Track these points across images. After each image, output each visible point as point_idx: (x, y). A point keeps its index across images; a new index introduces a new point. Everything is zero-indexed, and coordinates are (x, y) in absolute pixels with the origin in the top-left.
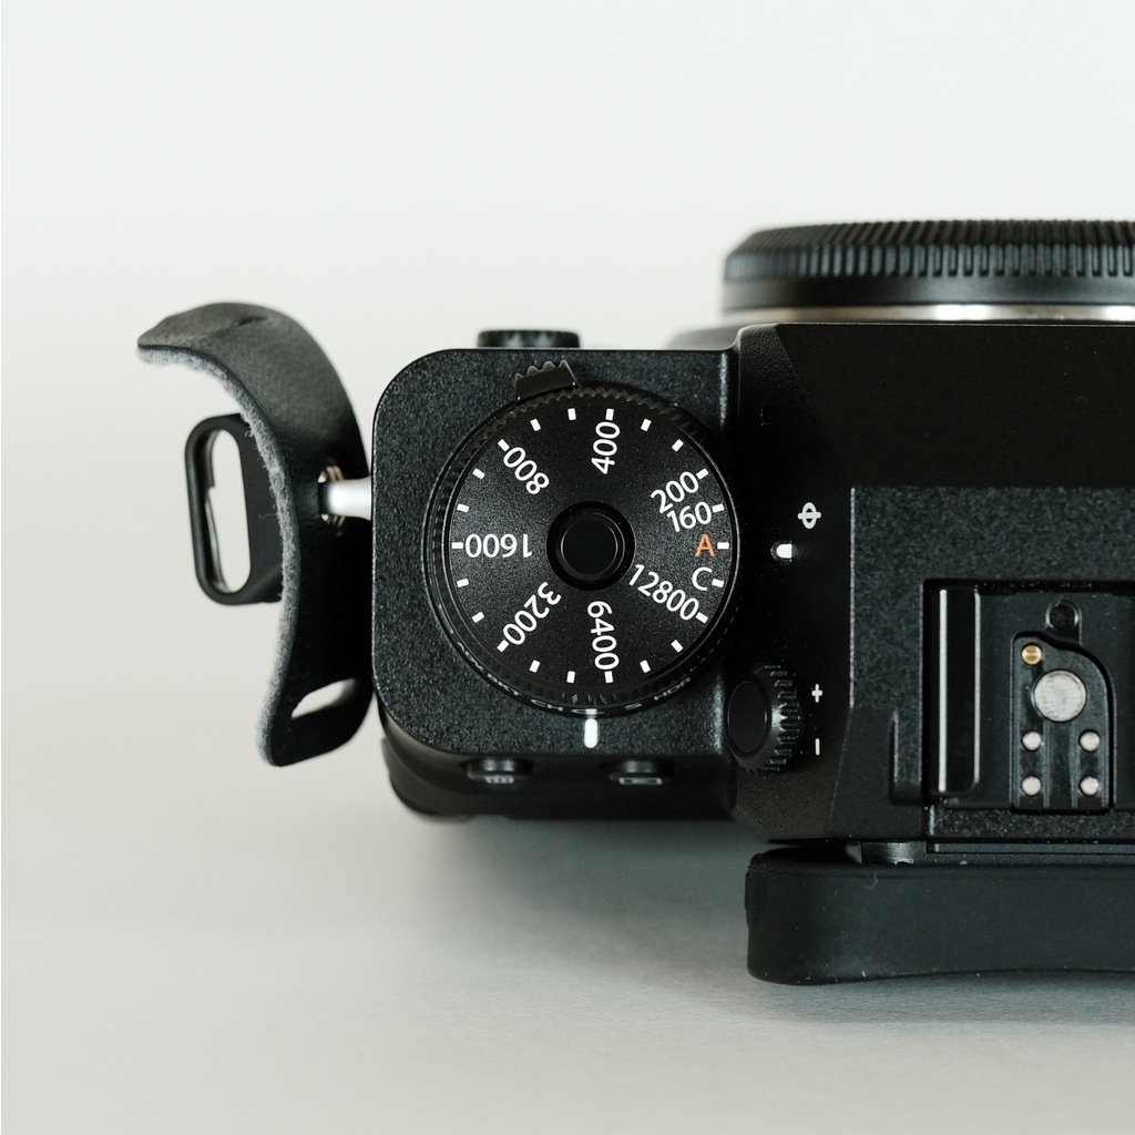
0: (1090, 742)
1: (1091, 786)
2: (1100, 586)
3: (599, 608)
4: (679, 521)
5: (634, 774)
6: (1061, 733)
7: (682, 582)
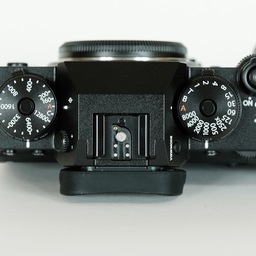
0: (127, 146)
1: (127, 155)
2: (129, 114)
3: (28, 119)
4: (45, 101)
5: (37, 153)
6: (121, 144)
7: (45, 114)
